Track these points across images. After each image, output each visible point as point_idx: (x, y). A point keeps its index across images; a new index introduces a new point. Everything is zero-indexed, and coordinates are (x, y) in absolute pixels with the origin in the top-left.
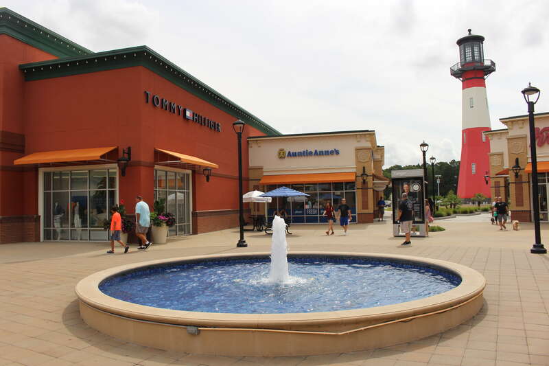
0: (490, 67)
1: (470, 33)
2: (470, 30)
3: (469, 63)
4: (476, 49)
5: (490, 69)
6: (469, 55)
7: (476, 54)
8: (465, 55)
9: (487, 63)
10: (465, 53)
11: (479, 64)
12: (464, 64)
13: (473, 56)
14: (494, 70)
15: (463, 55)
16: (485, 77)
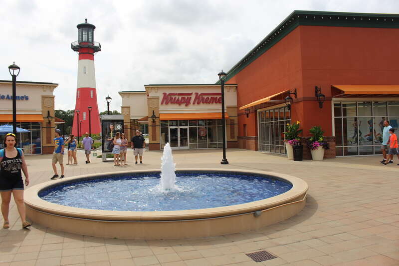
0: (98, 47)
1: (86, 22)
2: (86, 20)
3: (85, 42)
4: (90, 33)
5: (98, 49)
6: (85, 37)
7: (90, 37)
8: (82, 37)
9: (96, 45)
10: (82, 34)
11: (91, 44)
12: (81, 42)
13: (88, 38)
14: (100, 50)
15: (81, 36)
16: (94, 54)
